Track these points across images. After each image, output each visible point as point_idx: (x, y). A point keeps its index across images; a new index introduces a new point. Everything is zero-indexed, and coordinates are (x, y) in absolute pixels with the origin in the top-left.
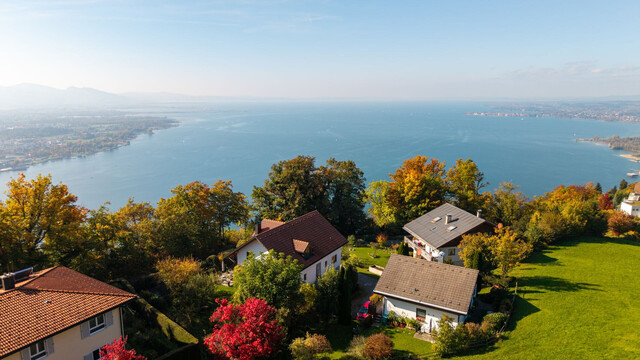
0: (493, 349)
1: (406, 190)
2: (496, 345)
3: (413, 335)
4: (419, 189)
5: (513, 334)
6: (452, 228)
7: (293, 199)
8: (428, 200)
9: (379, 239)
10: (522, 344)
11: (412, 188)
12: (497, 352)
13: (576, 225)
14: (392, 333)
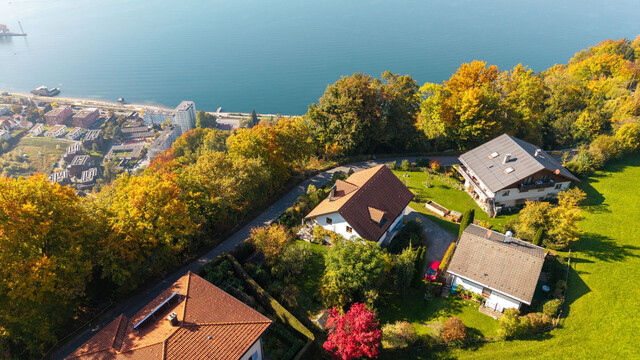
0: (550, 337)
1: (462, 110)
2: (552, 333)
3: (477, 308)
4: (477, 109)
5: (567, 322)
6: (509, 170)
7: (350, 124)
8: (483, 122)
9: (433, 166)
10: (574, 336)
11: (470, 107)
12: (552, 341)
13: (628, 148)
14: (461, 306)
